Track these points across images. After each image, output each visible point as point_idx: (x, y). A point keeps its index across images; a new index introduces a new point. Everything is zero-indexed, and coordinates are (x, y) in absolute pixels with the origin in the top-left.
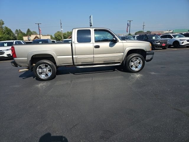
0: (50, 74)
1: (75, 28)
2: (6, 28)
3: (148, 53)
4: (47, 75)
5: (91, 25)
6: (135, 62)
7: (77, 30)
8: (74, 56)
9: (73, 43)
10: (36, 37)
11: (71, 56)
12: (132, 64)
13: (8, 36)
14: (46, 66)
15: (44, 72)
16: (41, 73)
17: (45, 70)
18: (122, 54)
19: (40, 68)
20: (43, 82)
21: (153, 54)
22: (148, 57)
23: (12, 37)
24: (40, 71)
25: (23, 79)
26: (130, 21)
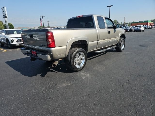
7: (96, 16)
8: (98, 42)
26: (42, 17)
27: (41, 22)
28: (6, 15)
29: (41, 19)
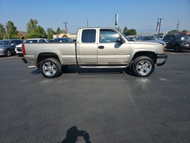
0: (54, 72)
1: (81, 28)
2: (39, 27)
3: (159, 56)
4: (52, 73)
5: (116, 23)
6: (144, 66)
7: (82, 30)
8: (78, 56)
9: (77, 43)
10: (64, 36)
11: (75, 56)
12: (140, 67)
13: (40, 34)
14: (52, 64)
15: (49, 70)
16: (47, 71)
17: (50, 68)
18: (129, 56)
19: (46, 65)
20: (48, 79)
21: (166, 57)
22: (159, 61)
23: (43, 36)
24: (46, 68)
25: (33, 74)
26: (161, 19)
27: (157, 26)
28: (116, 22)
29: (158, 22)
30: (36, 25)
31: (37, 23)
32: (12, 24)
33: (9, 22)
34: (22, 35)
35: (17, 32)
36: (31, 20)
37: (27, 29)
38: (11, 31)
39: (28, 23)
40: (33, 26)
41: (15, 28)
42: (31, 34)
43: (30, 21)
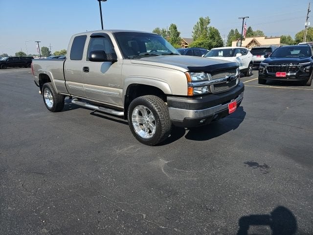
2: (211, 29)
7: (73, 38)
10: (252, 42)
13: (210, 41)
23: (214, 43)
30: (208, 26)
31: (209, 23)
32: (175, 28)
33: (172, 25)
34: (186, 44)
35: (180, 40)
36: (201, 20)
37: (193, 34)
38: (172, 39)
39: (196, 24)
40: (202, 29)
41: (178, 34)
42: (197, 41)
43: (199, 21)
